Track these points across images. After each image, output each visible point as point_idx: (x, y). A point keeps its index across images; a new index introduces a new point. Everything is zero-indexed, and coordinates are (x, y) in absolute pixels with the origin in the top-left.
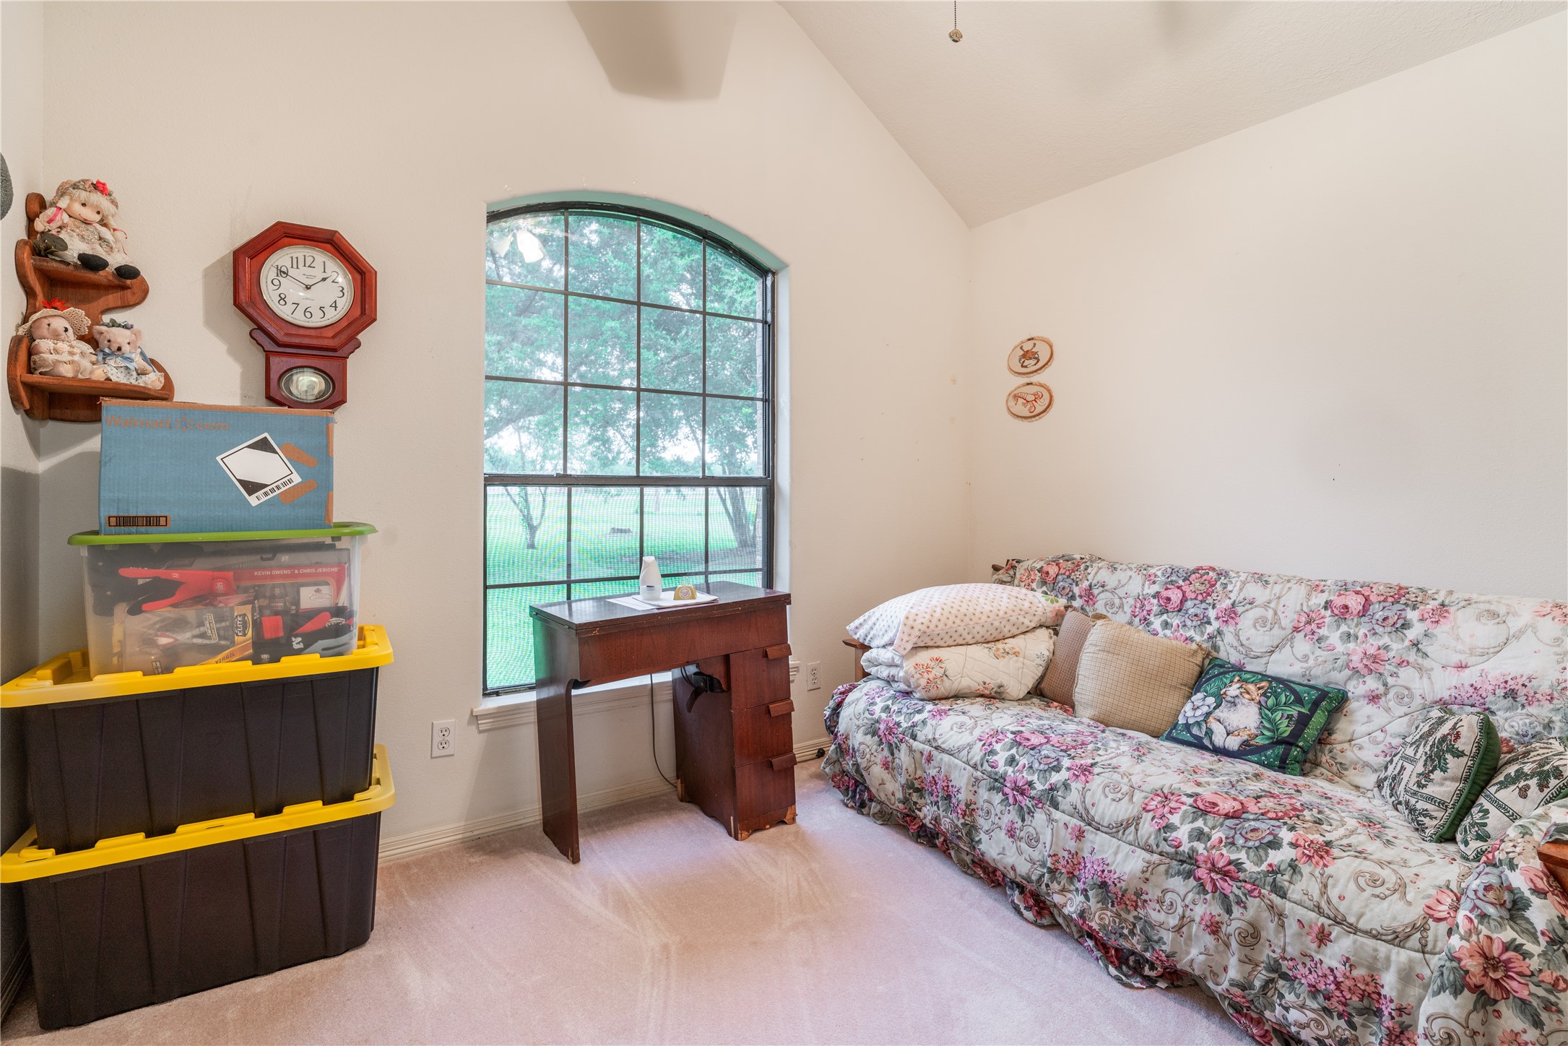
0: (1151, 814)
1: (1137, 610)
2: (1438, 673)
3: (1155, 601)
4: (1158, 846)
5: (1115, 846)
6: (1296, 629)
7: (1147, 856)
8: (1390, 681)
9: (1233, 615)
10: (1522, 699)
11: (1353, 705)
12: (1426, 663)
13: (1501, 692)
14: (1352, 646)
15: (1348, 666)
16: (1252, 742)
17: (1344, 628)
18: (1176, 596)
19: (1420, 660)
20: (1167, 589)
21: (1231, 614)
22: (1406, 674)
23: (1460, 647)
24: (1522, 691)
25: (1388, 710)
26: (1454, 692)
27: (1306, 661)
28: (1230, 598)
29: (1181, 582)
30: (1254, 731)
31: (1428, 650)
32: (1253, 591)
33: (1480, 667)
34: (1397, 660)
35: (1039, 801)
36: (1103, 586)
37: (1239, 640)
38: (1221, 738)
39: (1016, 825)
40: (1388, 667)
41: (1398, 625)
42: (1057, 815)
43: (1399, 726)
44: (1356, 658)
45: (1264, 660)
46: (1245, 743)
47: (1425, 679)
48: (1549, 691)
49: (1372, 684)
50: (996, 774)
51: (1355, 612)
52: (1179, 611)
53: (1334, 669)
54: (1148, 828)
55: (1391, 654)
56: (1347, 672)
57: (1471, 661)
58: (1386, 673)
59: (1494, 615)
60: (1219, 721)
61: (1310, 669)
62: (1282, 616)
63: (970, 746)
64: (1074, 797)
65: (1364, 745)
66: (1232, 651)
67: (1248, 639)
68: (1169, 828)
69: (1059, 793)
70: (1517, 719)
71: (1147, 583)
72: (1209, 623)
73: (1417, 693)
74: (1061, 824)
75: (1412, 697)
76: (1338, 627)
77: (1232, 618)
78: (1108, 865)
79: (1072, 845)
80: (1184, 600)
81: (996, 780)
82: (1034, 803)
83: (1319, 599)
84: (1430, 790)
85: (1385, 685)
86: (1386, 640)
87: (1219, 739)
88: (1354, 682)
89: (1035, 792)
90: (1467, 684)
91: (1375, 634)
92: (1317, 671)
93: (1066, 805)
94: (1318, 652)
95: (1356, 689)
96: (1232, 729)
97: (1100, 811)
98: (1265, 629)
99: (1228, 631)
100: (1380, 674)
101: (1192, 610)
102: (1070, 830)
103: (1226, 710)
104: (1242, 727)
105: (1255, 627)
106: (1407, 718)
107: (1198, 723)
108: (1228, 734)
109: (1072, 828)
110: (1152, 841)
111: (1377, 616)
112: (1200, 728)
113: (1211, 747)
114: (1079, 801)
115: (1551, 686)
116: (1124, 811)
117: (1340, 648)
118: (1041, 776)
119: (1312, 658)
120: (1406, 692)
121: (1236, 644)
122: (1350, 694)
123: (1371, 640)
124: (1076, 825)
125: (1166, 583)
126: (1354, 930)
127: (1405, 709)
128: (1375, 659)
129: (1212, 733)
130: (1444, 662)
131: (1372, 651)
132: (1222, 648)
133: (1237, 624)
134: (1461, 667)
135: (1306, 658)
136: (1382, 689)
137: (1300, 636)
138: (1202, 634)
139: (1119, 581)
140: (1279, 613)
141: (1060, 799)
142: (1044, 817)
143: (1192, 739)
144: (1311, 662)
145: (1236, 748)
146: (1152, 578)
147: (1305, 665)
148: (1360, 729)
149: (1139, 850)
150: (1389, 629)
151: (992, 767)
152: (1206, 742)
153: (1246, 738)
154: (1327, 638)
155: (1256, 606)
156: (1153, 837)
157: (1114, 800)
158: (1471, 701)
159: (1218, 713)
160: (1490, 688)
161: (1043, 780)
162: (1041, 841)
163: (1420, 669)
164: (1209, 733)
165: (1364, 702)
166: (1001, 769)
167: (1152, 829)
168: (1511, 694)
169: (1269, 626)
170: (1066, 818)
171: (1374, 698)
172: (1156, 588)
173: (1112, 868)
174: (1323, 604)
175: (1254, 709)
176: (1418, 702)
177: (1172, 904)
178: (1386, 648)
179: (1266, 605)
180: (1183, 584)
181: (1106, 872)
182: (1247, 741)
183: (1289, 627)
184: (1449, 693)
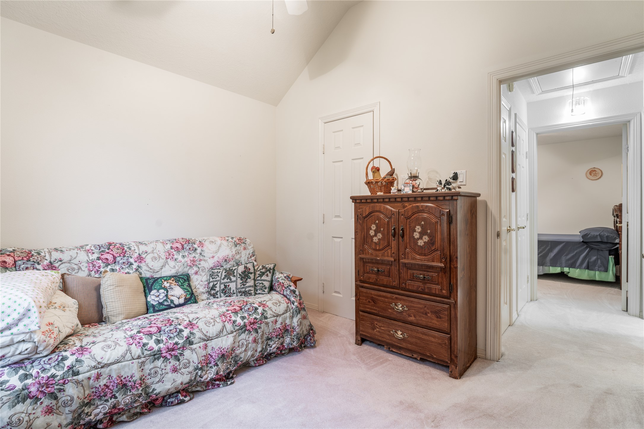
0: (226, 322)
1: (91, 268)
2: (209, 260)
3: (100, 261)
4: (234, 329)
5: (221, 340)
6: (167, 258)
7: (233, 335)
8: (199, 266)
9: (142, 259)
10: (228, 261)
11: (192, 277)
12: (205, 258)
13: (224, 261)
14: (186, 259)
15: (188, 265)
16: (187, 298)
17: (181, 254)
18: (110, 257)
19: (204, 258)
20: (102, 255)
21: (140, 259)
22: (202, 263)
23: (211, 252)
24: (227, 259)
25: (201, 275)
26: (214, 264)
27: (175, 268)
28: (136, 253)
29: (107, 251)
30: (185, 294)
31: (204, 255)
32: (143, 248)
33: (217, 256)
34: (199, 260)
35: (183, 348)
36: (61, 261)
37: (149, 267)
38: (177, 301)
39: (176, 365)
40: (197, 262)
41: (194, 250)
42: (194, 346)
43: (205, 278)
44: (189, 262)
45: (160, 272)
46: (185, 299)
47: (207, 263)
48: (232, 258)
49: (195, 269)
50: (154, 352)
51: (181, 248)
52: (115, 263)
53: (184, 268)
54: (229, 327)
55: (197, 258)
56: (188, 267)
57: (215, 255)
58: (198, 264)
59: (213, 242)
60: (173, 296)
61: (178, 270)
62: (160, 255)
63: (129, 350)
64: (198, 335)
65: (199, 287)
66: (147, 272)
67: (152, 266)
68: (234, 322)
69: (192, 338)
70: (228, 266)
71: (89, 254)
72: (132, 264)
73: (206, 267)
74: (198, 348)
75: (205, 269)
76: (179, 254)
77: (142, 260)
78: (222, 348)
79: (204, 353)
80: (115, 258)
81: (155, 355)
82: (181, 349)
83: (168, 246)
84: (248, 285)
85: (199, 268)
86: (194, 255)
87: (176, 302)
88: (190, 270)
89: (180, 345)
90: (216, 261)
91: (190, 254)
92: (180, 270)
93: (196, 340)
94: (178, 264)
95: (191, 272)
96: (179, 297)
97: (211, 332)
98: (157, 261)
99: (143, 265)
100: (196, 265)
101: (121, 261)
102: (202, 348)
103: (171, 291)
104: (180, 294)
105: (153, 261)
106: (206, 275)
107: (166, 300)
108: (179, 299)
109: (202, 346)
110: (232, 329)
111: (187, 248)
112: (168, 301)
113: (174, 306)
114: (201, 335)
115: (232, 256)
116: (219, 326)
117: (183, 261)
118: (179, 337)
119: (176, 266)
120: (204, 268)
121: (148, 269)
122: (190, 274)
123: (190, 256)
124: (203, 344)
125: (100, 252)
126: (280, 315)
127: (204, 273)
128: (194, 261)
129: (173, 301)
130: (209, 257)
131: (192, 259)
132: (143, 273)
133: (145, 262)
134: (213, 257)
135: (174, 267)
136: (198, 269)
137: (169, 260)
138: (132, 269)
139: (71, 256)
140: (159, 254)
141: (193, 339)
142: (189, 351)
143: (166, 307)
144: (177, 268)
145: (183, 302)
146: (90, 251)
147: (176, 269)
148: (197, 283)
149: (229, 335)
150: (193, 251)
151: (151, 350)
152: (172, 305)
153: (184, 297)
154: (178, 258)
155: (149, 253)
156: (232, 328)
157: (213, 326)
158: (218, 265)
159: (169, 293)
160: (221, 260)
161: (181, 338)
162: (191, 361)
163: (205, 260)
164: (172, 301)
165: (194, 275)
166: (156, 348)
167: (231, 326)
168: (226, 261)
169: (158, 259)
170: (198, 345)
171: (196, 273)
172: (95, 256)
173: (223, 347)
174: (170, 248)
175: (178, 288)
176: (207, 270)
177: (242, 343)
178: (195, 257)
179: (153, 252)
180: (108, 251)
181: (222, 350)
182: (185, 298)
183: (165, 258)
184: (213, 265)
